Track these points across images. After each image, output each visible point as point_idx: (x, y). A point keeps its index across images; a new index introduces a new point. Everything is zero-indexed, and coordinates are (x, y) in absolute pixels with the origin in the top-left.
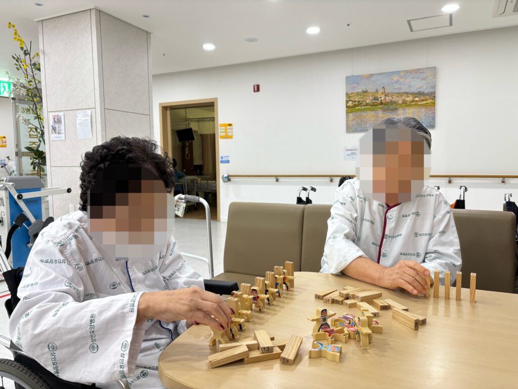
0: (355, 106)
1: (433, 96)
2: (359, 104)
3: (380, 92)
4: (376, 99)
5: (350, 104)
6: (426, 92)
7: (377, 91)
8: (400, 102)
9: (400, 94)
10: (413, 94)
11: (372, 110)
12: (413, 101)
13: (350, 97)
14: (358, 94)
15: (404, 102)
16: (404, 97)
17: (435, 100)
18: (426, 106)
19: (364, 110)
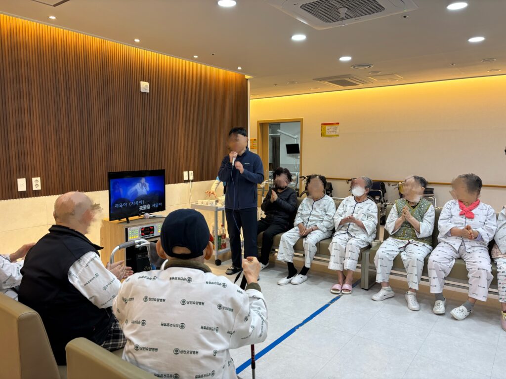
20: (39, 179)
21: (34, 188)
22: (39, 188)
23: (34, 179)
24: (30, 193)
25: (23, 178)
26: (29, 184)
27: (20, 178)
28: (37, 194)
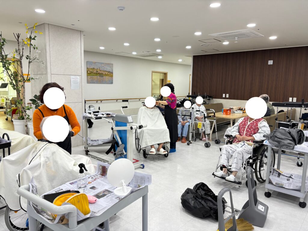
0: (90, 73)
1: (112, 73)
2: (92, 72)
3: (98, 69)
4: (97, 71)
5: (89, 72)
6: (111, 71)
7: (97, 69)
8: (104, 74)
9: (104, 71)
10: (107, 71)
11: (96, 75)
12: (108, 74)
13: (89, 70)
14: (91, 69)
15: (105, 74)
16: (105, 72)
17: (113, 74)
18: (111, 76)
19: (94, 75)
20: (228, 94)
21: (227, 97)
22: (228, 97)
23: (227, 94)
24: (225, 98)
26: (226, 96)
27: (224, 94)
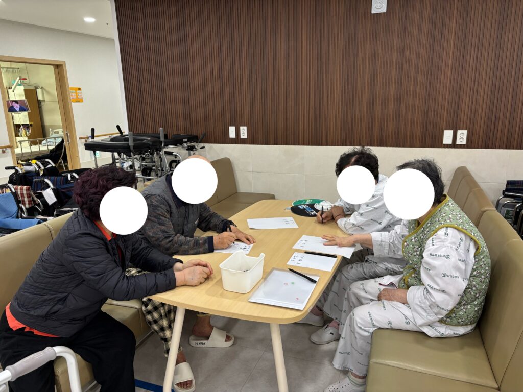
25: (233, 126)
27: (231, 126)
28: (244, 142)
